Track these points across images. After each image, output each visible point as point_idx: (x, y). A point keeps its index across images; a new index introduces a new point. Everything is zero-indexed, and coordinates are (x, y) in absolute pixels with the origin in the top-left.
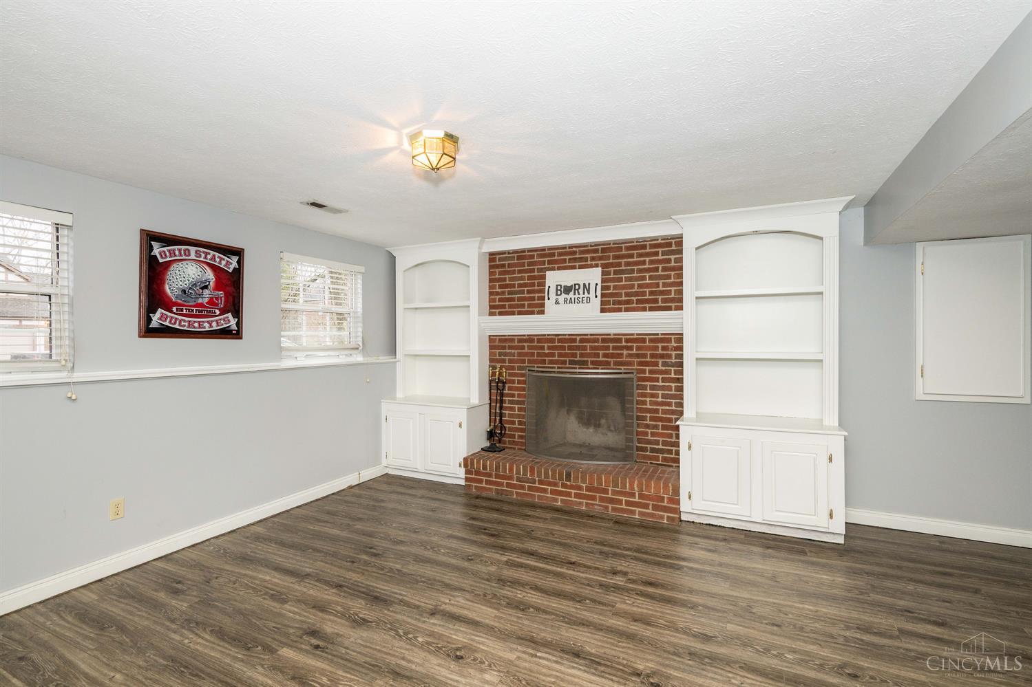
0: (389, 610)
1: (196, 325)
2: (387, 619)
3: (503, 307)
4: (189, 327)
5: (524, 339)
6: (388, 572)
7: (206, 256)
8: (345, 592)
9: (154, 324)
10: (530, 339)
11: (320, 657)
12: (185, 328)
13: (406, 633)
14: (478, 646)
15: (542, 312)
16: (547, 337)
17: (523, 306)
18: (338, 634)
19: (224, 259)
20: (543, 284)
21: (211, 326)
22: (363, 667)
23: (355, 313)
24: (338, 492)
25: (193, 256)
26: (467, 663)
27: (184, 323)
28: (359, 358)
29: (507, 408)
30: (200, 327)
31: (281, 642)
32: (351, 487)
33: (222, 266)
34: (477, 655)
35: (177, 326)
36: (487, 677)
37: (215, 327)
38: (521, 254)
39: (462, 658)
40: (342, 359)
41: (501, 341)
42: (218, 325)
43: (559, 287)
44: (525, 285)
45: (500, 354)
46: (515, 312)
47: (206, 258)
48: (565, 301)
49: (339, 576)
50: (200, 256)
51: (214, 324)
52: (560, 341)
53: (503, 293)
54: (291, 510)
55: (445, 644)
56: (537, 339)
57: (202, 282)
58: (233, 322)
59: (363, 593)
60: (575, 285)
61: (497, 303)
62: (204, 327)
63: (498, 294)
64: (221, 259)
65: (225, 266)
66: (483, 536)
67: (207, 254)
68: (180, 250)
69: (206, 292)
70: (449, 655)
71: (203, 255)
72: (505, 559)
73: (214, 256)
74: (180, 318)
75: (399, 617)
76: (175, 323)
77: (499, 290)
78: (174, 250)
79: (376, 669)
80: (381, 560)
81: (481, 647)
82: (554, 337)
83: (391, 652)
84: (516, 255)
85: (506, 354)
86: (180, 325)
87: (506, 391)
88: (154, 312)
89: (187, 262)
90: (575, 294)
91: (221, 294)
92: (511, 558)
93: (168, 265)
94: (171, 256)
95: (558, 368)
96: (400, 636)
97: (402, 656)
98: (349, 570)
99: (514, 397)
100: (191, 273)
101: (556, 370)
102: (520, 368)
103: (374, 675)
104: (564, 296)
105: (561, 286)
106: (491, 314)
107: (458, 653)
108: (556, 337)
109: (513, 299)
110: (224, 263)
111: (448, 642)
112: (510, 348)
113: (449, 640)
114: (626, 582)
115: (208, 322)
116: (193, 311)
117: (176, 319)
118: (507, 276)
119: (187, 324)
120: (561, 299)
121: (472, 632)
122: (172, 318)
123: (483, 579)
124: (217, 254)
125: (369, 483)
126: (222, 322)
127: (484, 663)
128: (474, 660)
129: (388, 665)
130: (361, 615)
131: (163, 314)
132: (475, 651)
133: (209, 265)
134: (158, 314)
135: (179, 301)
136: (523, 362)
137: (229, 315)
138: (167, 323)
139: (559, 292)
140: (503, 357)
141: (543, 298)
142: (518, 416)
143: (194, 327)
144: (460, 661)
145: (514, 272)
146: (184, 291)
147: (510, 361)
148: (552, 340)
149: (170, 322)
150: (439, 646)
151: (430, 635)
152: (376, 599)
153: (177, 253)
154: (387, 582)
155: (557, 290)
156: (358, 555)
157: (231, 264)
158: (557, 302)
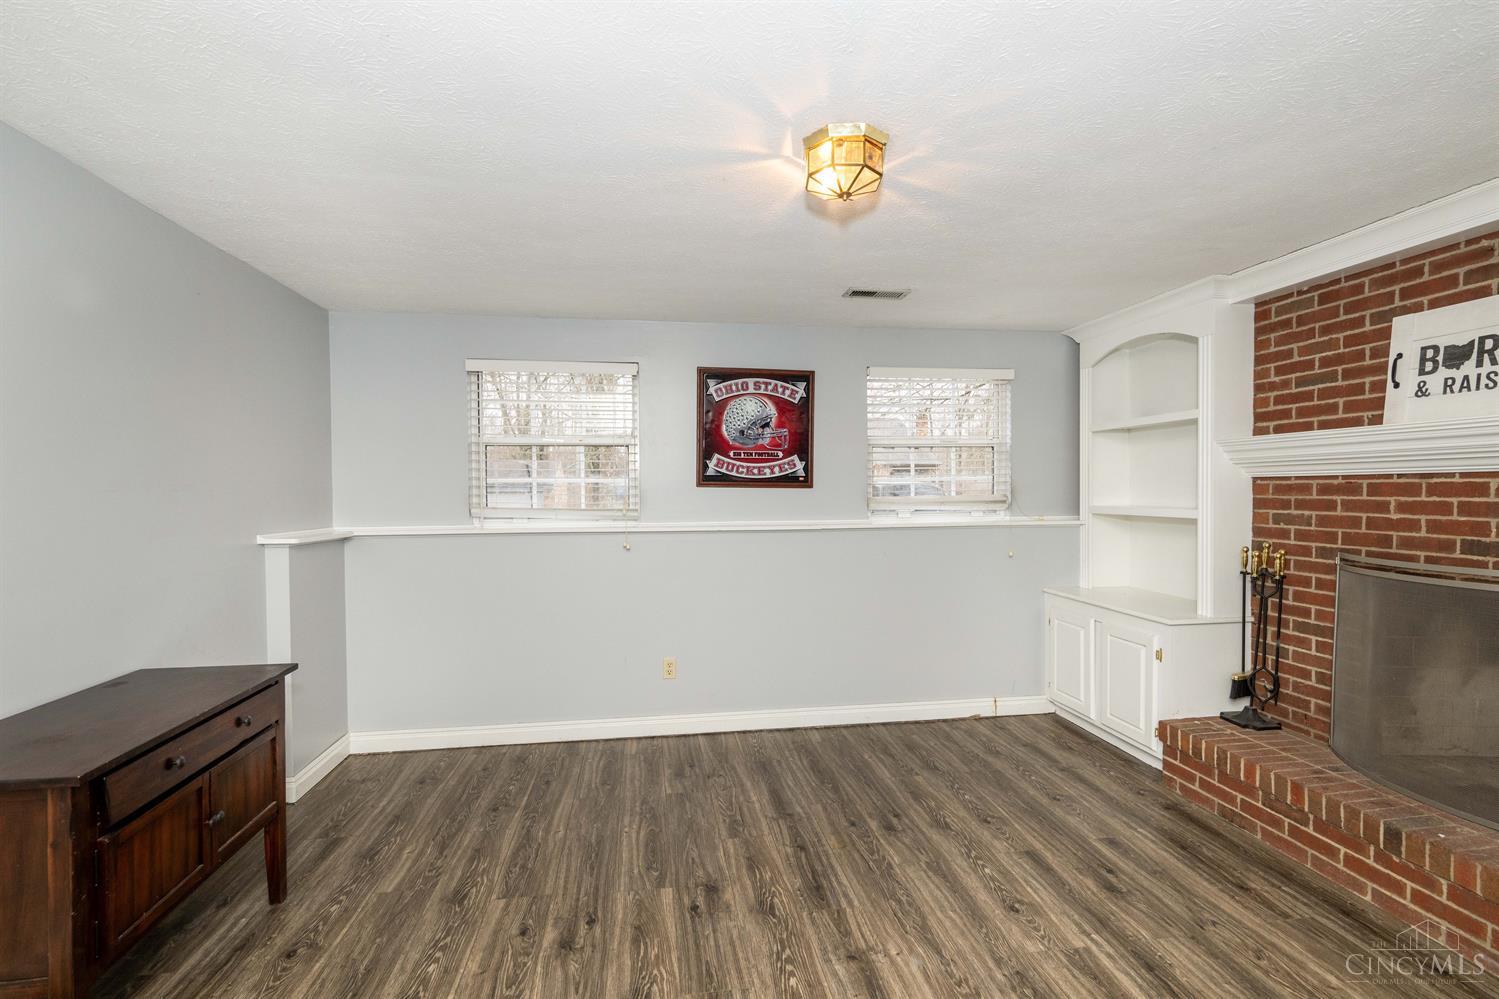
0: (811, 914)
1: (756, 471)
2: (794, 924)
3: (1286, 414)
4: (747, 473)
5: (1332, 485)
6: (874, 861)
7: (766, 387)
8: (798, 859)
9: (710, 472)
10: (1350, 484)
11: (684, 921)
12: (743, 476)
13: (789, 960)
15: (1378, 420)
16: (1395, 480)
17: (1333, 408)
18: (728, 907)
19: (788, 388)
20: (1384, 352)
21: (773, 472)
22: (699, 967)
23: (1000, 444)
24: (953, 720)
25: (751, 390)
27: (741, 469)
28: (1002, 517)
29: (1289, 639)
30: (759, 474)
31: (677, 880)
32: (978, 719)
33: (786, 397)
35: (734, 473)
37: (777, 473)
38: (1328, 290)
40: (977, 518)
41: (1278, 489)
42: (781, 471)
43: (1430, 353)
44: (1339, 359)
45: (1277, 519)
46: (1312, 423)
47: (766, 389)
48: (1448, 386)
49: (817, 834)
50: (760, 388)
51: (777, 469)
52: (1432, 490)
53: (1286, 384)
54: (873, 725)
56: (1369, 485)
57: (762, 419)
58: (800, 466)
59: (814, 872)
60: (1482, 340)
61: (1272, 408)
62: (765, 474)
63: (1272, 386)
64: (785, 388)
65: (789, 396)
66: (1090, 883)
67: (767, 384)
68: (737, 385)
69: (768, 430)
71: (763, 386)
72: (1079, 942)
73: (776, 385)
74: (738, 463)
75: (810, 931)
76: (732, 470)
77: (1277, 379)
78: (731, 386)
80: (885, 839)
82: (1417, 481)
83: (745, 971)
84: (1316, 294)
85: (1290, 520)
86: (737, 472)
87: (1289, 602)
88: (710, 458)
89: (745, 397)
90: (1480, 364)
91: (785, 431)
92: (1094, 948)
93: (725, 402)
94: (727, 393)
95: (1428, 560)
96: (779, 958)
97: (748, 986)
98: (836, 832)
99: (1309, 617)
100: (749, 409)
101: (1422, 566)
102: (1322, 552)
103: (694, 985)
104: (1443, 372)
105: (1436, 348)
106: (1258, 431)
108: (1424, 482)
109: (1309, 396)
110: (788, 392)
112: (1300, 505)
115: (769, 467)
116: (751, 454)
117: (734, 465)
118: (1294, 346)
119: (745, 470)
120: (1435, 382)
122: (729, 463)
123: (992, 953)
124: (780, 383)
125: (1011, 721)
126: (786, 466)
129: (722, 984)
130: (776, 900)
131: (719, 459)
133: (770, 397)
134: (714, 461)
135: (737, 444)
136: (1333, 538)
137: (795, 458)
138: (724, 471)
139: (1429, 366)
140: (1282, 526)
141: (1380, 387)
142: (1318, 662)
143: (754, 474)
145: (1311, 334)
146: (742, 432)
147: (1300, 535)
148: (1413, 489)
149: (727, 469)
152: (817, 891)
153: (734, 388)
154: (857, 872)
155: (1423, 360)
156: (870, 817)
157: (797, 392)
158: (1421, 391)
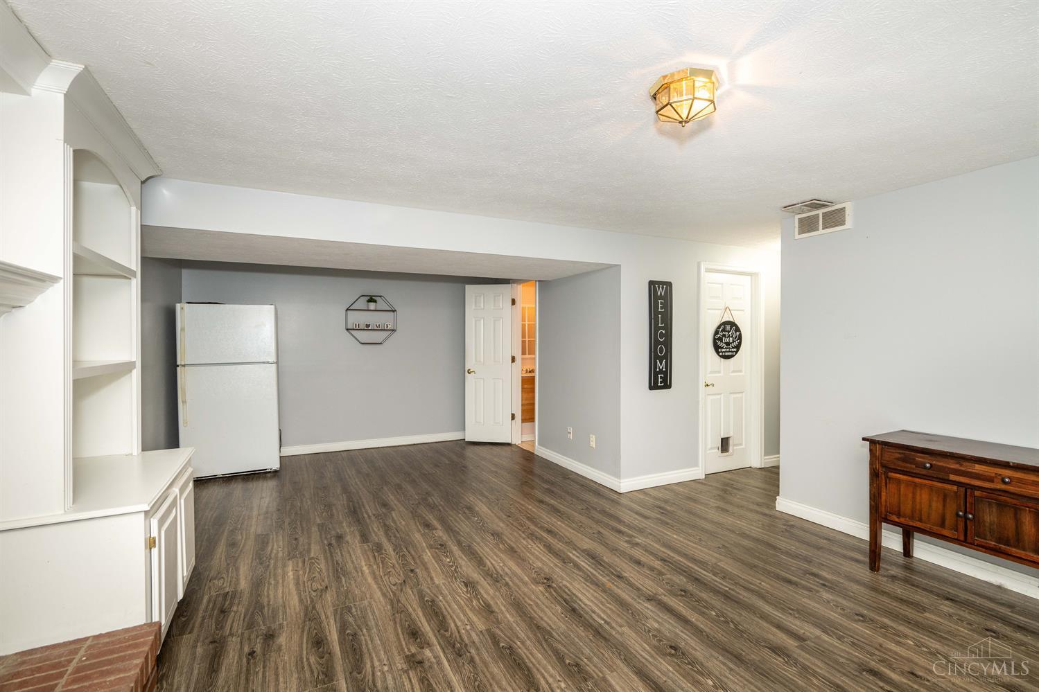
14: (650, 650)
26: (669, 641)
34: (657, 644)
36: (656, 625)
39: (671, 647)
55: (684, 666)
70: (683, 654)
79: (760, 671)
81: (648, 648)
107: (673, 652)
111: (678, 665)
113: (677, 667)
114: (429, 645)
121: (649, 665)
127: (653, 635)
128: (660, 641)
132: (655, 647)
144: (673, 645)
150: (690, 667)
151: (698, 682)
